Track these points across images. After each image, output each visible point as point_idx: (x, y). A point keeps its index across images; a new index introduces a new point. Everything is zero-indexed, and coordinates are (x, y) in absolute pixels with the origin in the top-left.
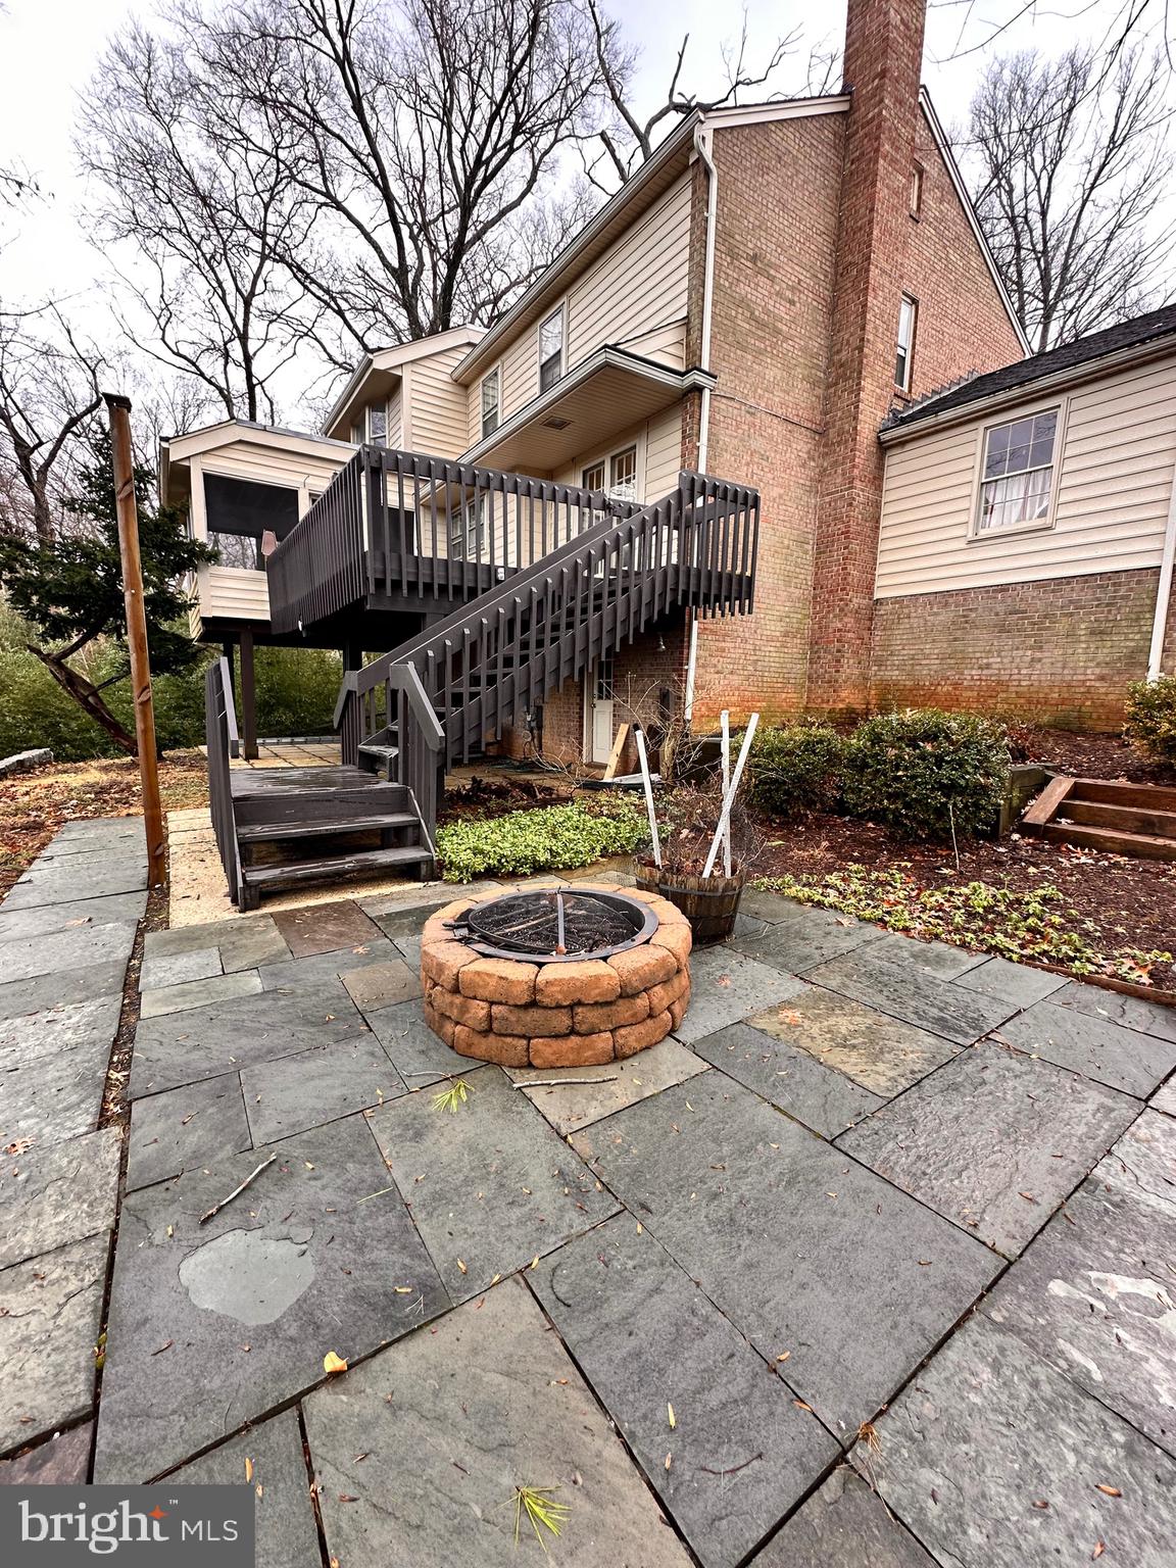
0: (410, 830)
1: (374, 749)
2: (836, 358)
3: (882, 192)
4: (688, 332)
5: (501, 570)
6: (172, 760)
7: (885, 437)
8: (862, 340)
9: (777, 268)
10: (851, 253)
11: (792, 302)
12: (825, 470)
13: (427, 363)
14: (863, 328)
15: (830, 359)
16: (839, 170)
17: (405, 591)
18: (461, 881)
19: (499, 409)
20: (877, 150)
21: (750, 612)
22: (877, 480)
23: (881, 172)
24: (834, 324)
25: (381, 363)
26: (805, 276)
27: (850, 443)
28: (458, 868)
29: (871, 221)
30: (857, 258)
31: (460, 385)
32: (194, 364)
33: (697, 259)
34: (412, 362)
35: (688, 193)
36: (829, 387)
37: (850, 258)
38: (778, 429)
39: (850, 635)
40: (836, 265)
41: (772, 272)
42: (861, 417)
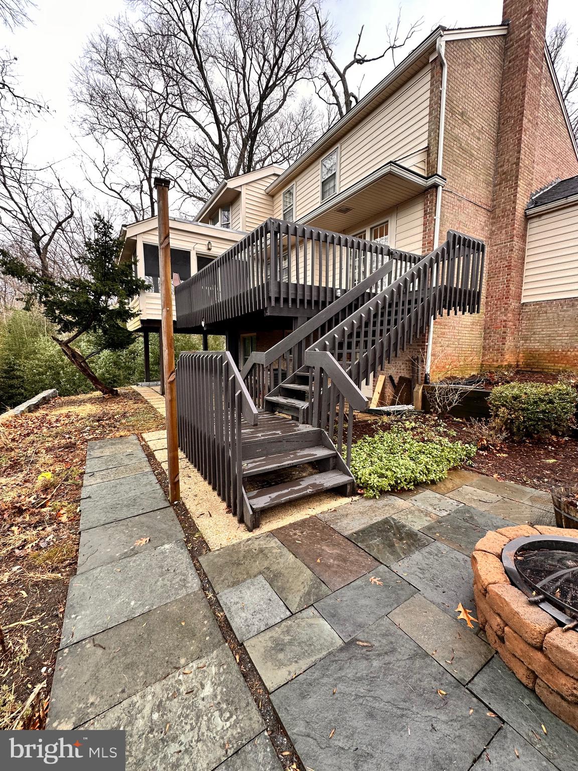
0: (331, 460)
1: (274, 399)
2: (500, 170)
3: (530, 76)
4: (428, 155)
5: (339, 291)
6: (125, 395)
7: (528, 212)
8: (519, 158)
9: (472, 120)
10: (509, 111)
11: (479, 139)
12: (493, 232)
13: (253, 184)
14: (519, 152)
15: (496, 171)
16: (502, 67)
17: (290, 304)
18: (375, 497)
19: (294, 207)
20: (527, 53)
21: (478, 312)
22: (524, 237)
23: (529, 65)
24: (498, 151)
25: (232, 184)
26: (485, 124)
27: (511, 217)
28: (372, 488)
29: (523, 93)
30: (514, 114)
31: (270, 195)
32: (119, 194)
33: (434, 113)
34: (246, 184)
35: (429, 77)
36: (495, 186)
37: (509, 114)
38: (471, 209)
39: (511, 323)
40: (499, 119)
41: (470, 122)
42: (518, 201)
